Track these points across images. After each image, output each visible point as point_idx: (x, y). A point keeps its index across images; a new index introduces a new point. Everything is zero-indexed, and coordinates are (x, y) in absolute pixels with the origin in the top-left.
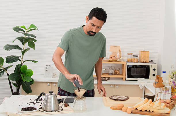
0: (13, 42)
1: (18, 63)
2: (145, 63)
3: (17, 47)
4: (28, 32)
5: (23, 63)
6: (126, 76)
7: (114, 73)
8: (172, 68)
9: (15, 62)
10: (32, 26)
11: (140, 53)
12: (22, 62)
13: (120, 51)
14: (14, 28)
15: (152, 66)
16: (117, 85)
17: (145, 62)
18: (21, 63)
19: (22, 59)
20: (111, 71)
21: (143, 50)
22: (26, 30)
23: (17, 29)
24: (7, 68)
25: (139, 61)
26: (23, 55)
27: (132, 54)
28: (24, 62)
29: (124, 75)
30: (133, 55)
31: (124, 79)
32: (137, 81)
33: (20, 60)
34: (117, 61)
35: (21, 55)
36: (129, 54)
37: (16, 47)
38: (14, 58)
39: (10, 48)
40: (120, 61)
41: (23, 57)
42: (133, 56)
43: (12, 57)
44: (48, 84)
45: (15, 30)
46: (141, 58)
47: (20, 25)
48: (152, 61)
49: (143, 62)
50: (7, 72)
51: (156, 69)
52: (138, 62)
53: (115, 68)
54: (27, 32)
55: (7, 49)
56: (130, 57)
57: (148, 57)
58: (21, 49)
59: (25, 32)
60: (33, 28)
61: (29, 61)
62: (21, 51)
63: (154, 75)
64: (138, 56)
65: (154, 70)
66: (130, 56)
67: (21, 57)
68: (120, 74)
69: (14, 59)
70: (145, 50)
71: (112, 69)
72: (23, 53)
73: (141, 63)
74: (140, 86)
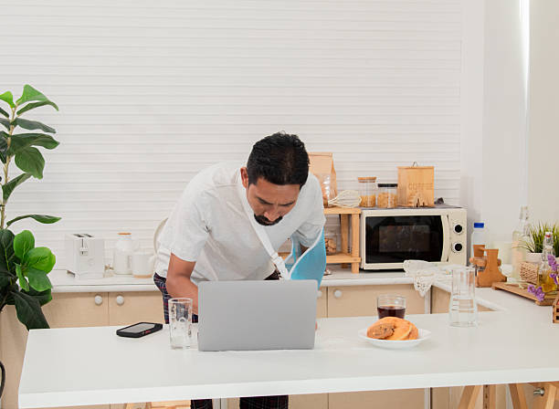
2: (424, 207)
4: (19, 113)
6: (361, 256)
8: (521, 218)
11: (399, 176)
12: (2, 223)
15: (449, 218)
16: (336, 288)
17: (421, 205)
19: (3, 213)
21: (410, 165)
22: (13, 106)
25: (399, 202)
27: (373, 180)
28: (9, 224)
29: (355, 252)
30: (377, 183)
31: (356, 268)
32: (402, 270)
36: (362, 180)
40: (335, 206)
42: (380, 186)
46: (408, 192)
48: (441, 201)
49: (418, 206)
51: (464, 227)
56: (369, 191)
57: (431, 186)
59: (7, 115)
60: (34, 99)
63: (459, 247)
64: (396, 185)
65: (458, 229)
68: (337, 253)
70: (421, 165)
72: (7, 189)
73: (411, 207)
74: (416, 286)
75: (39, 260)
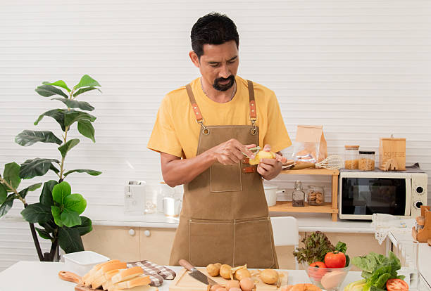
0: (36, 124)
1: (50, 176)
2: (395, 170)
3: (49, 137)
4: (74, 95)
5: (63, 177)
6: (338, 208)
7: (308, 200)
9: (40, 174)
10: (87, 79)
11: (380, 145)
12: (61, 174)
13: (323, 140)
14: (39, 88)
15: (412, 181)
17: (393, 169)
18: (61, 177)
19: (62, 167)
20: (299, 196)
21: (389, 137)
22: (69, 91)
23: (47, 91)
24: (26, 190)
25: (376, 165)
26: (64, 157)
27: (357, 148)
28: (66, 175)
29: (335, 204)
30: (360, 150)
31: (335, 217)
32: (371, 221)
33: (57, 171)
34: (314, 167)
35: (58, 156)
36: (348, 148)
37: (46, 136)
38: (39, 166)
39: (31, 140)
40: (322, 168)
41: (65, 162)
42: (361, 153)
43: (36, 162)
44: (132, 231)
45: (40, 93)
46: (383, 158)
47: (52, 81)
48: (417, 165)
49: (390, 170)
50: (24, 202)
51: (425, 188)
52: (373, 169)
53: (309, 187)
54: (73, 97)
55: (23, 143)
56: (353, 156)
57: (403, 154)
58: (59, 142)
59: (66, 97)
60: (88, 85)
61: (78, 171)
62: (59, 146)
64: (374, 153)
65: (420, 190)
66: (352, 152)
67: (58, 162)
68: (323, 204)
69: (40, 169)
70: (395, 137)
71: (302, 190)
72: (64, 150)
73: (383, 171)
74: (376, 235)
75: (74, 203)
